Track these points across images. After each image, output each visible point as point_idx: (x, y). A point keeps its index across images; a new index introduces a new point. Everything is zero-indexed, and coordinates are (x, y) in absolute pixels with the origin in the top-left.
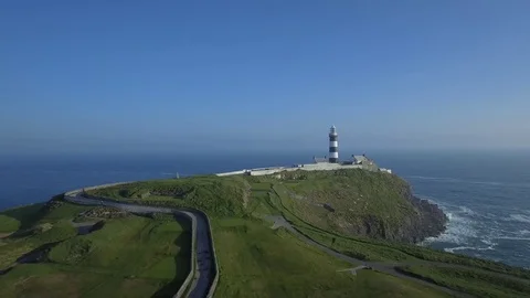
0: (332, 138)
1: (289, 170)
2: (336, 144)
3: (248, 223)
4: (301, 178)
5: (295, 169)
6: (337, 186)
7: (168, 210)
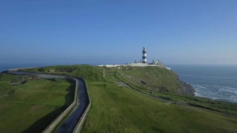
0: (144, 52)
1: (124, 65)
2: (146, 55)
3: (106, 83)
4: (130, 69)
5: (127, 65)
6: (147, 73)
7: (63, 77)
